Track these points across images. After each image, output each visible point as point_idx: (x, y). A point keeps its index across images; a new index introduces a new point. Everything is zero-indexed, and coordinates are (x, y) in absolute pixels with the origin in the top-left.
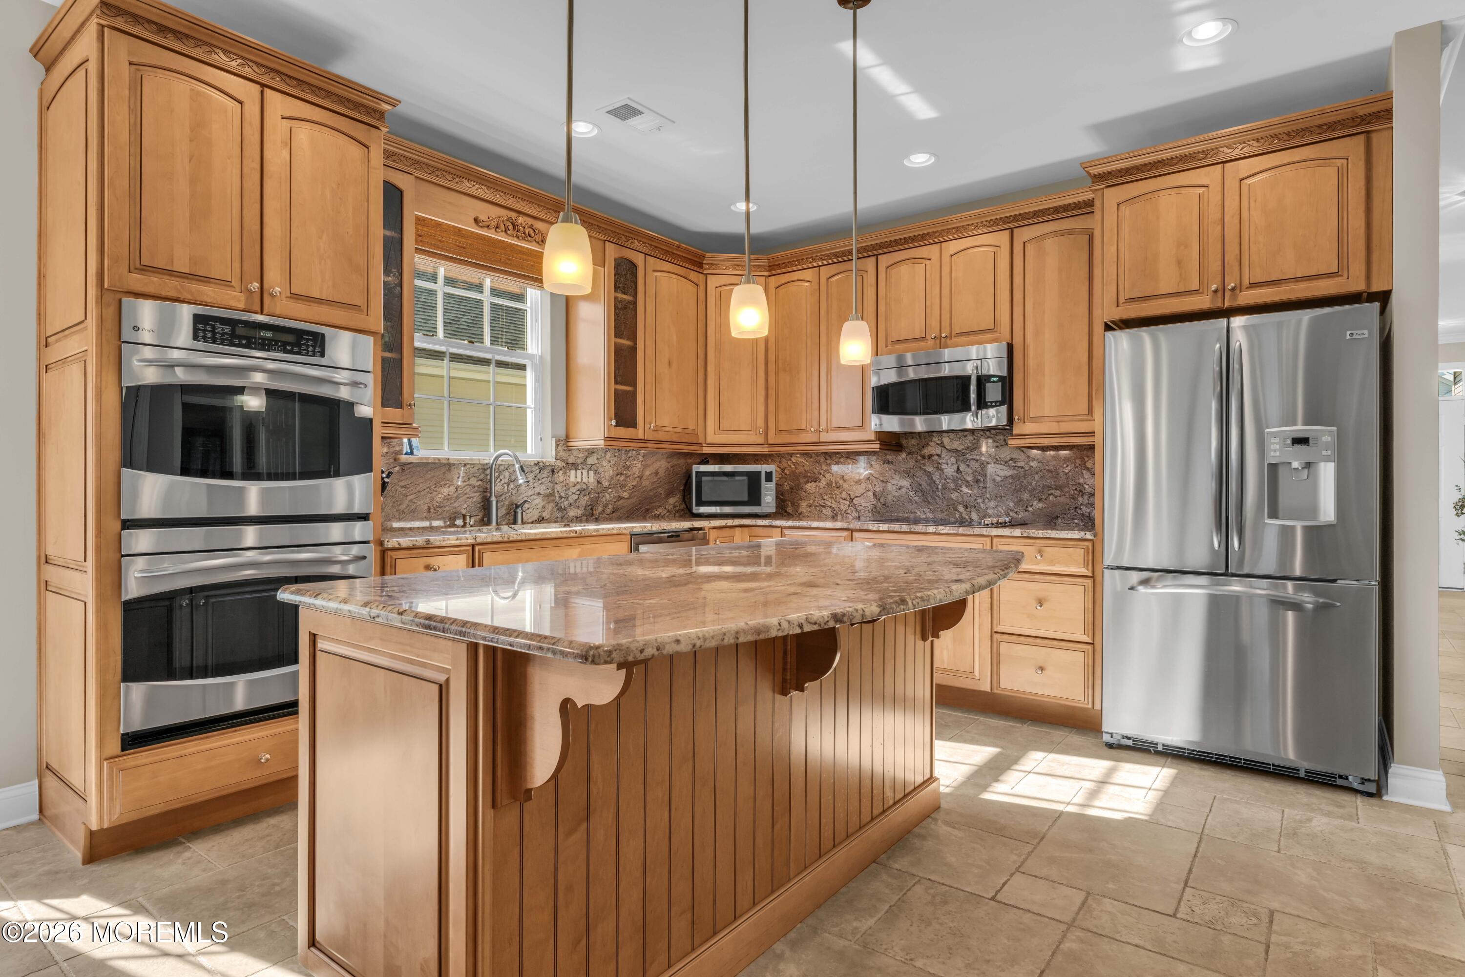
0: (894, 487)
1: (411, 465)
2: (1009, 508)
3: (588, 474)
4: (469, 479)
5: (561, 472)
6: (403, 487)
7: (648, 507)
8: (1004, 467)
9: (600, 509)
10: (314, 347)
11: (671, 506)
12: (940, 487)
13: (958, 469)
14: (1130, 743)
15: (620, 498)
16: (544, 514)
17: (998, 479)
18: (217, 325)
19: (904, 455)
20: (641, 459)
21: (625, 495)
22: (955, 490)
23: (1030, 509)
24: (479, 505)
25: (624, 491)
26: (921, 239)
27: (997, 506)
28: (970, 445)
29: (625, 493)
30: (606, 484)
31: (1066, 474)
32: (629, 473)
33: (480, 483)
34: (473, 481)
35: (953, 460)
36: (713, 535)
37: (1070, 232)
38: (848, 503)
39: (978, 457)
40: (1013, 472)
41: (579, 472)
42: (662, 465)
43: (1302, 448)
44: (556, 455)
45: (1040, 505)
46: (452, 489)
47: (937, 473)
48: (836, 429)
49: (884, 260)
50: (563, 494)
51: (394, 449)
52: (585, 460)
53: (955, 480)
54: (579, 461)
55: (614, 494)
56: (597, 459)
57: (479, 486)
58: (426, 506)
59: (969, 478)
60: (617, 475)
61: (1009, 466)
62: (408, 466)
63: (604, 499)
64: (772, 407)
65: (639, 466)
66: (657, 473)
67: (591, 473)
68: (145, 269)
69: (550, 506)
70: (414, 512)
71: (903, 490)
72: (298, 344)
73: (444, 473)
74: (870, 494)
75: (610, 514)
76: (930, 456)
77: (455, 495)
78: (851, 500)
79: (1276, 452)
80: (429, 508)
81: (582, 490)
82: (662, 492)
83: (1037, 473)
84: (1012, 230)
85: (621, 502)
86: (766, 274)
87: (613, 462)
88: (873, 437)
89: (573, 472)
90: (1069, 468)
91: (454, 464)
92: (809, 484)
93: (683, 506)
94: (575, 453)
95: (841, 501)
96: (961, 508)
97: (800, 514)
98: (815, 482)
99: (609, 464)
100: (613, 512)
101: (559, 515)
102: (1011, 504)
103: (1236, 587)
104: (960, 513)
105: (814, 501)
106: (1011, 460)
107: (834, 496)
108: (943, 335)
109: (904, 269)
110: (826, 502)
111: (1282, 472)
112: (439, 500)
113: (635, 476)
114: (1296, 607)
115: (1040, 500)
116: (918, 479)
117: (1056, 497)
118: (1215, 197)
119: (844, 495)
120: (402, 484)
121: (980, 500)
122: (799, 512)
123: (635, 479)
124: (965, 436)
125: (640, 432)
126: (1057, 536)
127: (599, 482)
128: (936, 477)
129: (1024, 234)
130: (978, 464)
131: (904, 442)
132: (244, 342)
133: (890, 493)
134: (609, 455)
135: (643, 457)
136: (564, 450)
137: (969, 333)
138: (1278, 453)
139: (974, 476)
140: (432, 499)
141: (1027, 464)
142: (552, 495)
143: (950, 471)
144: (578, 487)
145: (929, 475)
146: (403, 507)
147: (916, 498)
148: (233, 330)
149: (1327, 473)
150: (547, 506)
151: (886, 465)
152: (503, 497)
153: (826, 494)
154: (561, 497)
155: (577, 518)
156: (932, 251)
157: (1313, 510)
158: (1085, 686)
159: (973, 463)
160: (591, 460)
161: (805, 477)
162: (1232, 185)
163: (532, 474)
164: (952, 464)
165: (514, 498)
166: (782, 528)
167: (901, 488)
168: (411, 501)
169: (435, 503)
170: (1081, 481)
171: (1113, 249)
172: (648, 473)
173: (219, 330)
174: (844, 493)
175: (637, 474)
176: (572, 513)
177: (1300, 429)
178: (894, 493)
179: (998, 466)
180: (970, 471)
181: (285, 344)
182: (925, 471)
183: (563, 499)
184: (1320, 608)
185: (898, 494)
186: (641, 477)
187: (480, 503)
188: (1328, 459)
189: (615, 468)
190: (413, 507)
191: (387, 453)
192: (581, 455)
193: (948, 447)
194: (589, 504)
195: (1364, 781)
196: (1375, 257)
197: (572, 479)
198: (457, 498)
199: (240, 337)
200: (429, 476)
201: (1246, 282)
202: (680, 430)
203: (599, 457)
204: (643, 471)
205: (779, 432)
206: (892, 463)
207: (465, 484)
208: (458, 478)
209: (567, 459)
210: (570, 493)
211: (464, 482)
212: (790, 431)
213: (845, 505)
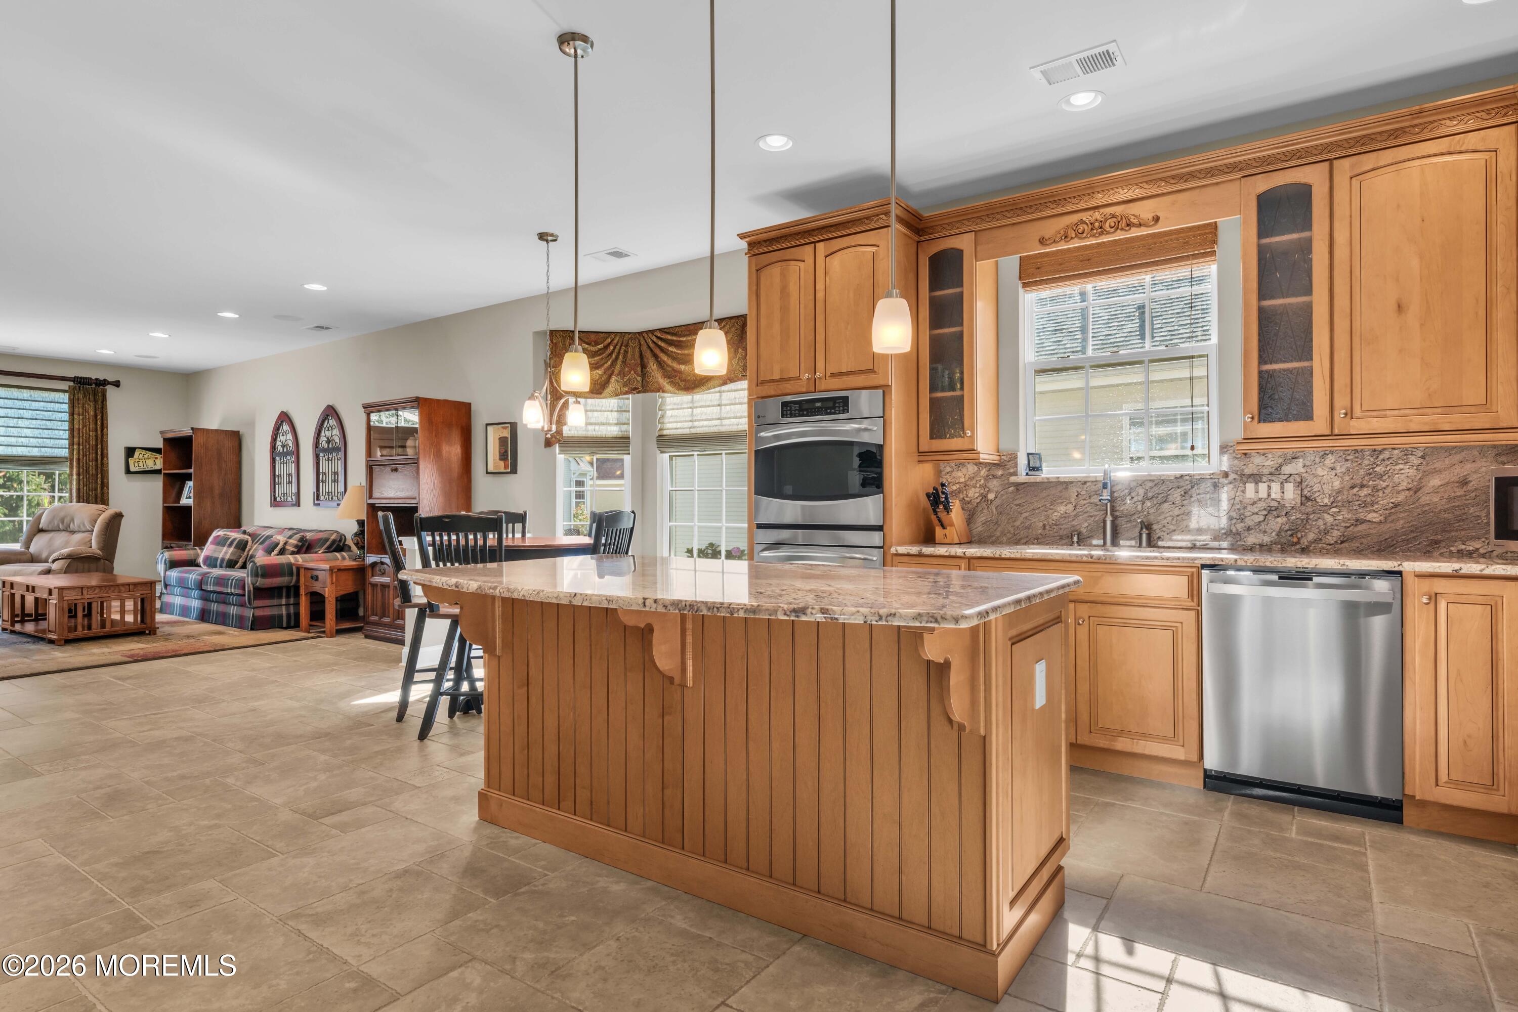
1: (1026, 485)
3: (1282, 488)
4: (1090, 497)
5: (1230, 487)
6: (1017, 505)
7: (1438, 538)
9: (1311, 537)
10: (843, 407)
15: (1361, 521)
18: (793, 405)
20: (1415, 461)
21: (1372, 516)
25: (1370, 512)
29: (1375, 515)
30: (1324, 501)
32: (1384, 484)
41: (1262, 485)
42: (1484, 467)
44: (1224, 464)
46: (1070, 507)
50: (1233, 515)
51: (1008, 471)
52: (1278, 469)
54: (1266, 471)
55: (1345, 514)
56: (1304, 466)
58: (1041, 523)
60: (1352, 487)
62: (1023, 486)
63: (1320, 522)
65: (1410, 472)
66: (1464, 483)
67: (1289, 487)
68: (763, 382)
70: (1029, 529)
72: (834, 407)
73: (1061, 492)
75: (1336, 543)
77: (1074, 514)
80: (1044, 526)
81: (1270, 511)
82: (1483, 514)
85: (1363, 527)
87: (1339, 470)
89: (1250, 485)
91: (1072, 482)
94: (1258, 460)
99: (1333, 472)
100: (1342, 542)
101: (1228, 540)
112: (1054, 518)
113: (1400, 488)
120: (1016, 502)
123: (1398, 492)
125: (1319, 424)
127: (1307, 499)
132: (805, 413)
134: (1329, 461)
135: (1423, 457)
136: (1237, 458)
140: (1047, 517)
144: (1262, 505)
146: (1018, 523)
148: (800, 407)
152: (1136, 517)
154: (1230, 518)
155: (1261, 546)
160: (1290, 469)
163: (1179, 490)
165: (1152, 518)
168: (1026, 518)
169: (1050, 520)
172: (1436, 483)
173: (793, 409)
175: (1404, 485)
176: (1251, 539)
181: (827, 408)
183: (1234, 521)
186: (1416, 490)
189: (1347, 478)
190: (1027, 524)
191: (1002, 475)
192: (1269, 463)
194: (1287, 528)
197: (1252, 495)
198: (1076, 516)
199: (803, 410)
200: (1044, 494)
202: (1432, 411)
203: (1307, 463)
204: (1421, 480)
207: (1085, 502)
208: (1077, 496)
209: (1243, 470)
210: (1247, 514)
211: (1085, 499)
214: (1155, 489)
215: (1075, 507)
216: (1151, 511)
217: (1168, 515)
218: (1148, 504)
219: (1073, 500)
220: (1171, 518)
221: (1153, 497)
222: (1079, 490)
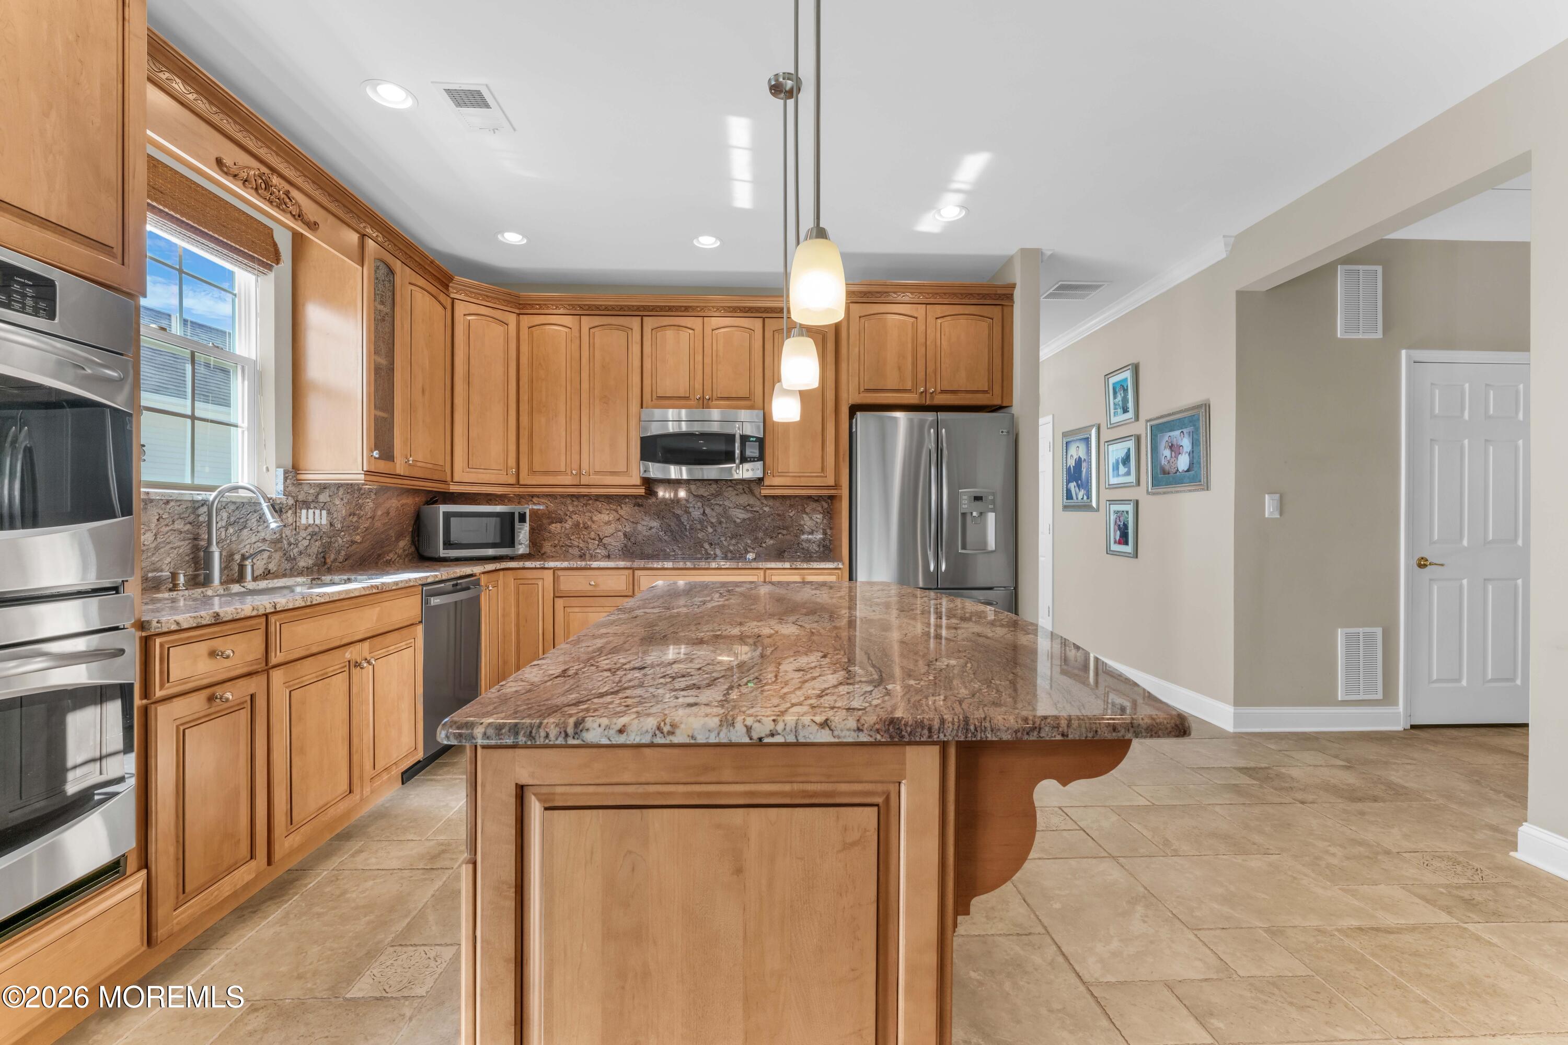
0: (645, 528)
2: (747, 545)
3: (320, 515)
4: (173, 522)
5: (290, 512)
7: (380, 552)
8: (743, 511)
9: (333, 556)
10: (36, 299)
11: (401, 551)
12: (688, 527)
13: (704, 512)
15: (353, 542)
16: (271, 566)
17: (738, 521)
20: (373, 497)
21: (358, 538)
22: (701, 530)
23: (764, 545)
24: (187, 558)
25: (356, 535)
26: (685, 310)
27: (737, 543)
28: (714, 492)
29: (358, 537)
30: (339, 526)
31: (791, 517)
32: (362, 513)
33: (188, 527)
34: (179, 525)
35: (699, 504)
36: (483, 580)
38: (597, 542)
39: (721, 503)
40: (750, 515)
41: (311, 511)
42: (394, 503)
43: (978, 503)
44: (285, 490)
45: (772, 542)
46: (149, 536)
47: (685, 516)
48: (597, 473)
49: (650, 323)
50: (292, 540)
52: (317, 497)
53: (701, 522)
54: (310, 498)
55: (347, 538)
56: (330, 496)
57: (188, 532)
59: (714, 520)
60: (350, 515)
61: (747, 511)
63: (336, 545)
64: (524, 448)
65: (371, 505)
66: (388, 513)
67: (324, 513)
69: (277, 556)
71: (653, 530)
74: (621, 534)
75: (343, 561)
76: (678, 501)
77: (153, 545)
78: (601, 540)
81: (313, 535)
82: (393, 535)
83: (769, 516)
84: (764, 319)
85: (354, 546)
86: (517, 311)
87: (345, 501)
88: (638, 482)
89: (304, 512)
90: (793, 512)
92: (554, 525)
93: (413, 549)
94: (306, 488)
95: (589, 541)
96: (707, 546)
97: (543, 554)
98: (561, 522)
99: (342, 503)
100: (346, 560)
101: (288, 566)
102: (749, 542)
104: (706, 550)
105: (559, 541)
106: (749, 505)
107: (582, 536)
108: (707, 397)
109: (670, 334)
110: (573, 542)
111: (969, 518)
113: (368, 517)
115: (771, 538)
116: (668, 521)
117: (784, 535)
118: (921, 328)
119: (593, 535)
121: (723, 539)
122: (542, 552)
123: (367, 520)
124: (710, 485)
125: (397, 466)
126: (818, 567)
127: (331, 525)
128: (684, 519)
129: (774, 325)
130: (721, 508)
133: (640, 533)
134: (342, 492)
135: (376, 494)
136: (293, 484)
137: (728, 398)
138: (966, 506)
139: (718, 519)
141: (761, 509)
142: (279, 540)
143: (696, 514)
144: (310, 530)
145: (678, 517)
147: (666, 537)
149: (991, 519)
150: (274, 555)
151: (636, 508)
153: (573, 534)
154: (290, 544)
155: (308, 568)
156: (694, 323)
157: (983, 543)
159: (717, 507)
160: (323, 498)
161: (548, 518)
162: (931, 321)
163: (256, 515)
164: (699, 508)
165: (234, 546)
166: (555, 570)
167: (651, 528)
170: (802, 523)
172: (379, 513)
174: (593, 533)
175: (369, 515)
176: (303, 563)
177: (977, 490)
178: (645, 533)
179: (738, 510)
180: (714, 514)
182: (674, 513)
183: (292, 547)
185: (648, 534)
186: (373, 518)
187: (188, 555)
188: (991, 511)
189: (348, 507)
192: (312, 491)
193: (695, 494)
194: (320, 550)
196: (1006, 384)
197: (304, 521)
198: (157, 549)
201: (939, 389)
202: (430, 466)
203: (331, 494)
204: (374, 511)
205: (532, 472)
206: (642, 506)
207: (168, 528)
208: (158, 520)
209: (297, 496)
210: (300, 539)
211: (167, 525)
212: (546, 473)
213: (593, 544)
214: (237, 512)
215: (156, 535)
216: (234, 539)
217: (247, 543)
218: (231, 530)
219: (153, 526)
220: (249, 546)
221: (235, 522)
222: (161, 512)
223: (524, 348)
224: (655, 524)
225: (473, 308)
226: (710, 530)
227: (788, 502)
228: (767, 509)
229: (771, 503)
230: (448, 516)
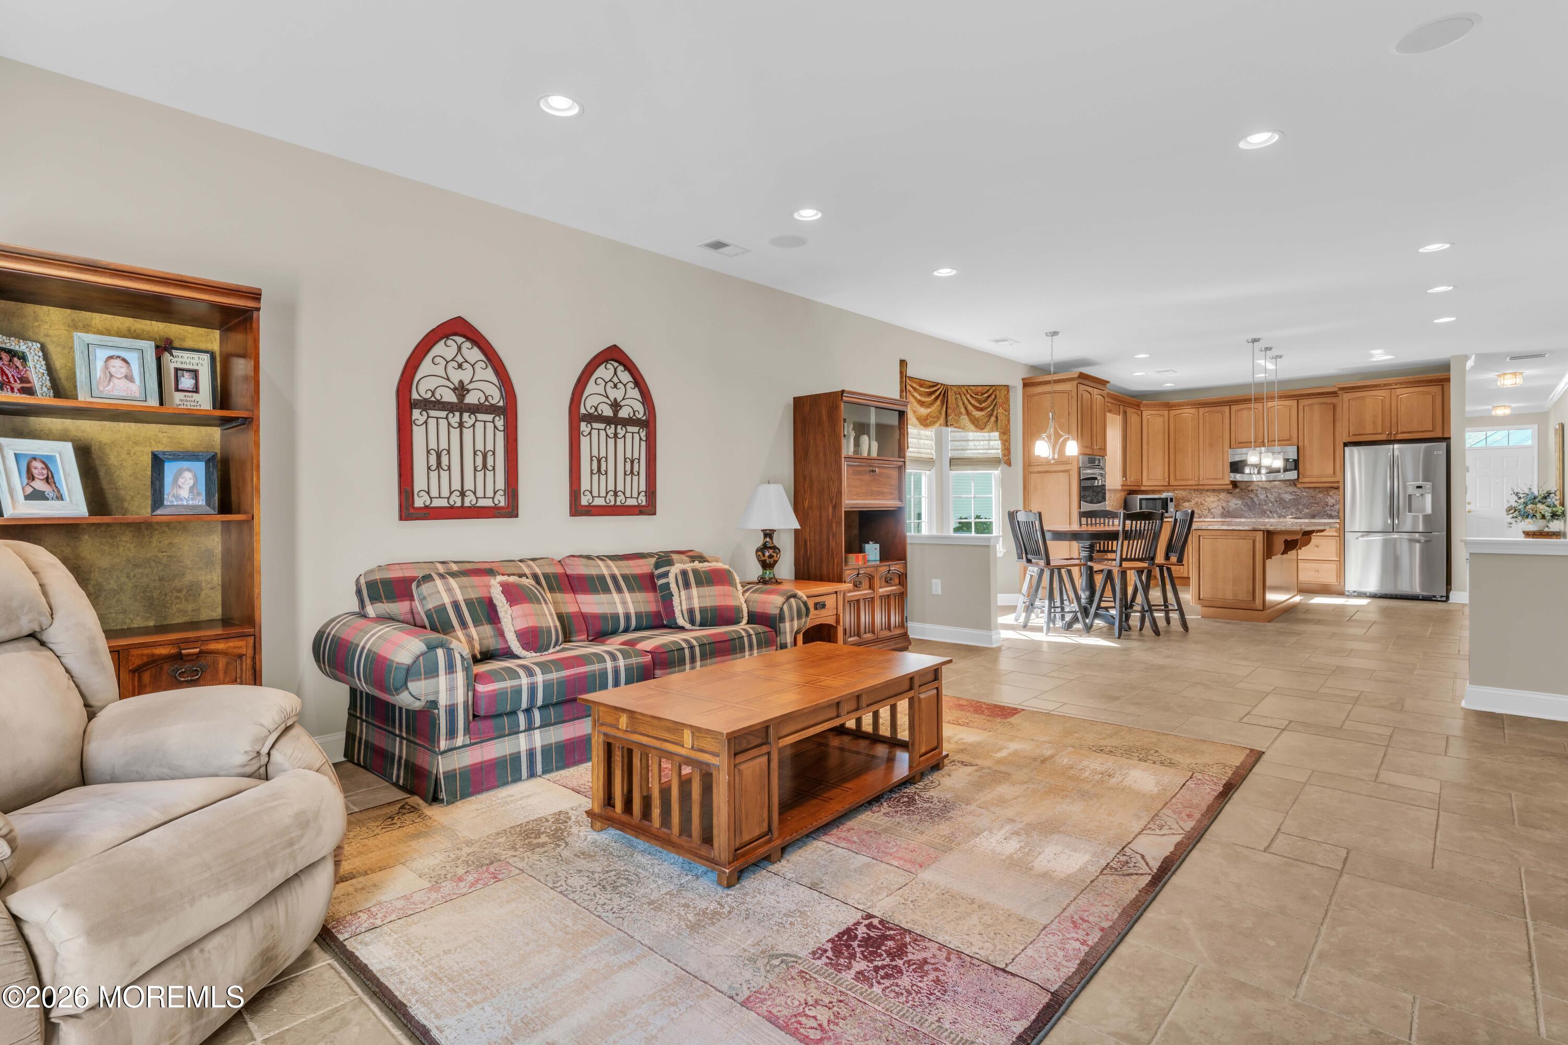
0: (1233, 504)
8: (1290, 495)
12: (1257, 504)
13: (1267, 496)
14: (1356, 594)
17: (1287, 500)
19: (1238, 490)
22: (1265, 505)
26: (1252, 401)
27: (1287, 511)
28: (1273, 486)
35: (1264, 492)
37: (1326, 403)
38: (1207, 511)
39: (1277, 491)
40: (1294, 497)
43: (1420, 489)
48: (1207, 479)
49: (1234, 408)
53: (1265, 501)
59: (1272, 500)
61: (1293, 495)
64: (1172, 469)
74: (1220, 507)
76: (1252, 491)
78: (1209, 510)
79: (1411, 491)
83: (1306, 497)
84: (1298, 401)
86: (1170, 410)
88: (1229, 483)
92: (1185, 503)
95: (1204, 511)
96: (1268, 513)
98: (1189, 502)
102: (1294, 510)
103: (1396, 536)
106: (1293, 492)
107: (1200, 508)
108: (1265, 441)
109: (1244, 412)
111: (1413, 498)
114: (1419, 541)
115: (1307, 508)
116: (1246, 500)
117: (1315, 507)
118: (1388, 401)
121: (1278, 509)
128: (1255, 499)
129: (1303, 402)
130: (1277, 494)
131: (1238, 485)
133: (1231, 506)
137: (1278, 440)
139: (1275, 499)
141: (1301, 493)
143: (1262, 497)
145: (1252, 499)
147: (1245, 509)
149: (1429, 498)
151: (1228, 494)
153: (1195, 508)
156: (1259, 406)
157: (1423, 509)
158: (1337, 577)
159: (1274, 493)
161: (1183, 500)
162: (1394, 397)
164: (1264, 494)
167: (1237, 504)
171: (1347, 416)
174: (1205, 507)
177: (1420, 483)
178: (1233, 507)
179: (1287, 495)
180: (1273, 497)
182: (1249, 497)
184: (1426, 541)
185: (1235, 507)
188: (1428, 493)
193: (1262, 487)
195: (1442, 596)
196: (1445, 426)
201: (1400, 431)
202: (1135, 480)
205: (1176, 479)
206: (1232, 493)
212: (1182, 480)
213: (1205, 513)
223: (1172, 425)
224: (1239, 502)
225: (1150, 412)
226: (1270, 505)
227: (1318, 490)
228: (1305, 494)
229: (1307, 491)
230: (1141, 500)
